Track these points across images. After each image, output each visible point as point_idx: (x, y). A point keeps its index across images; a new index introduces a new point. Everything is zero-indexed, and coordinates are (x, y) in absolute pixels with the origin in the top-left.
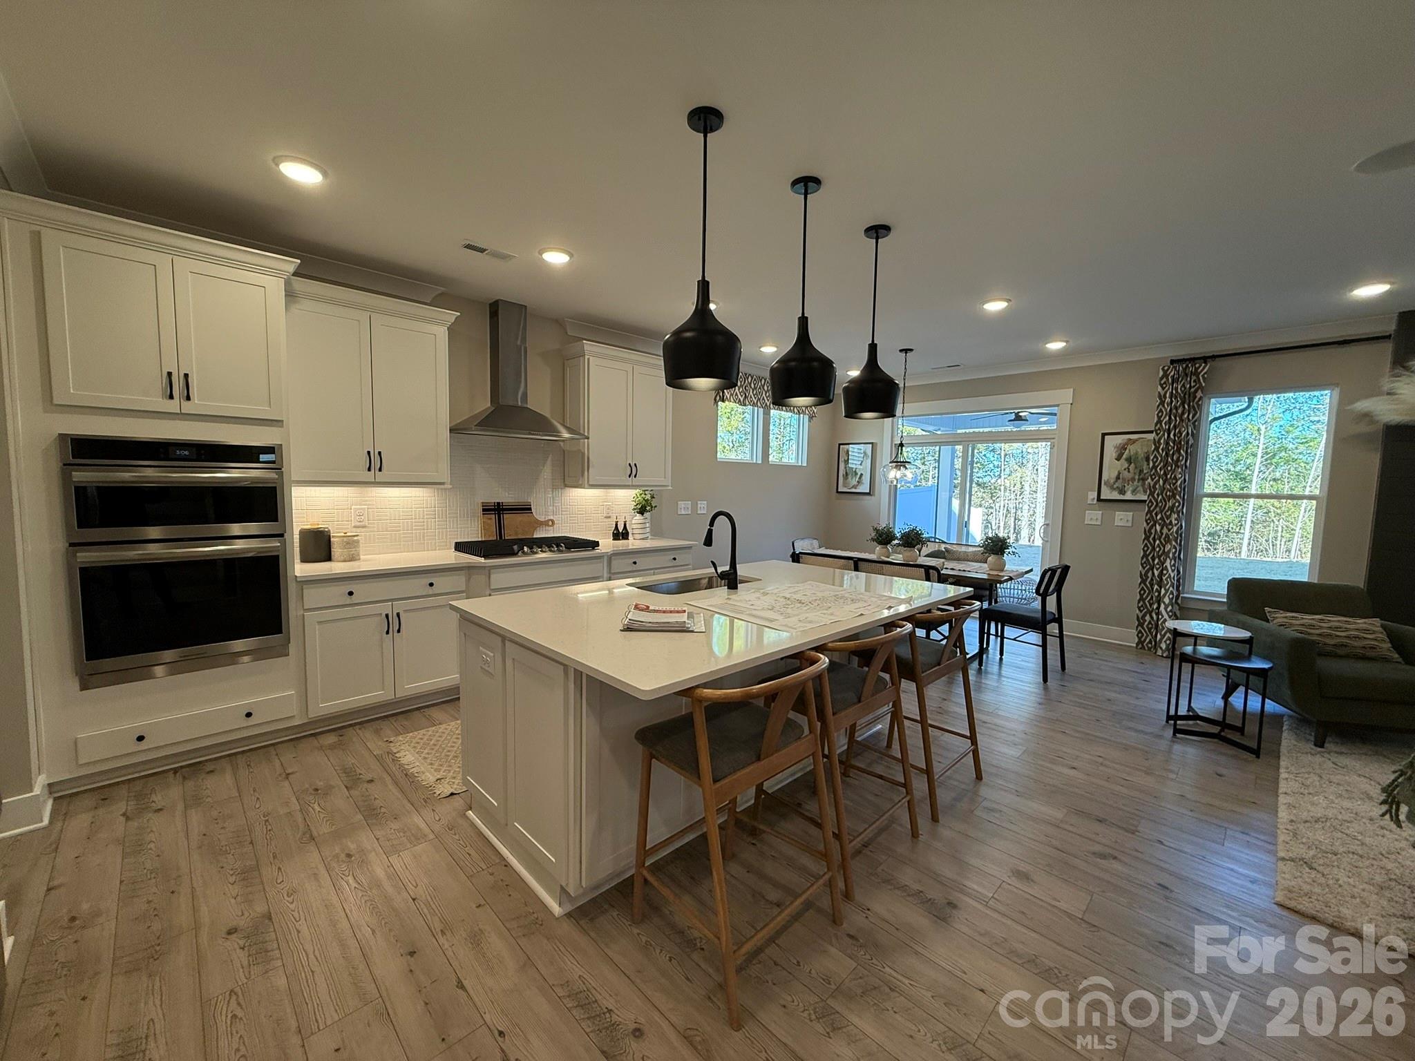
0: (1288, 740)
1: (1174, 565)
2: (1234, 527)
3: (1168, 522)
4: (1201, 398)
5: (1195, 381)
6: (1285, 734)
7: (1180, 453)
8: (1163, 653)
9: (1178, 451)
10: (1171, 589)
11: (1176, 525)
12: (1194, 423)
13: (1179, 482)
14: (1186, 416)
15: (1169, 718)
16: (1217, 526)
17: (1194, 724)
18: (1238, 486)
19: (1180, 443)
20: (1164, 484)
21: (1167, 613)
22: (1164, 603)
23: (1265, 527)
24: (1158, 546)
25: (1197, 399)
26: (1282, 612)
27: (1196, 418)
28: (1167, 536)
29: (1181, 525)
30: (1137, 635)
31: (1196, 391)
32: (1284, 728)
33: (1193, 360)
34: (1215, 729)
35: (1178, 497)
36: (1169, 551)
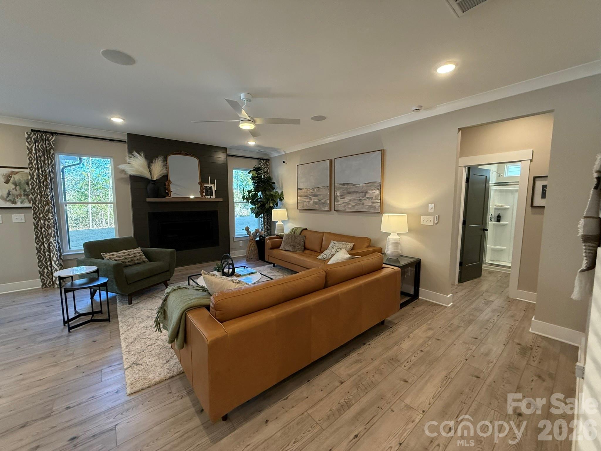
0: (120, 307)
1: (55, 240)
2: (85, 216)
3: (47, 218)
4: (53, 154)
5: (48, 144)
6: (118, 305)
7: (47, 181)
8: (58, 286)
9: (46, 180)
10: (56, 252)
11: (52, 219)
12: (52, 166)
13: (50, 197)
14: (47, 162)
15: (65, 323)
16: (78, 216)
17: (79, 319)
18: (83, 198)
19: (46, 176)
20: (41, 197)
21: (56, 265)
22: (54, 260)
23: (97, 215)
24: (44, 231)
25: (51, 154)
26: (108, 253)
27: (52, 164)
28: (48, 225)
29: (55, 219)
30: (41, 281)
31: (50, 150)
32: (117, 302)
33: (45, 132)
34: (89, 318)
35: (50, 205)
36: (51, 233)
